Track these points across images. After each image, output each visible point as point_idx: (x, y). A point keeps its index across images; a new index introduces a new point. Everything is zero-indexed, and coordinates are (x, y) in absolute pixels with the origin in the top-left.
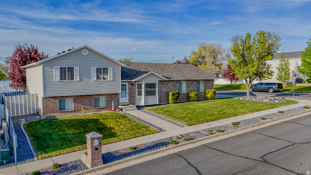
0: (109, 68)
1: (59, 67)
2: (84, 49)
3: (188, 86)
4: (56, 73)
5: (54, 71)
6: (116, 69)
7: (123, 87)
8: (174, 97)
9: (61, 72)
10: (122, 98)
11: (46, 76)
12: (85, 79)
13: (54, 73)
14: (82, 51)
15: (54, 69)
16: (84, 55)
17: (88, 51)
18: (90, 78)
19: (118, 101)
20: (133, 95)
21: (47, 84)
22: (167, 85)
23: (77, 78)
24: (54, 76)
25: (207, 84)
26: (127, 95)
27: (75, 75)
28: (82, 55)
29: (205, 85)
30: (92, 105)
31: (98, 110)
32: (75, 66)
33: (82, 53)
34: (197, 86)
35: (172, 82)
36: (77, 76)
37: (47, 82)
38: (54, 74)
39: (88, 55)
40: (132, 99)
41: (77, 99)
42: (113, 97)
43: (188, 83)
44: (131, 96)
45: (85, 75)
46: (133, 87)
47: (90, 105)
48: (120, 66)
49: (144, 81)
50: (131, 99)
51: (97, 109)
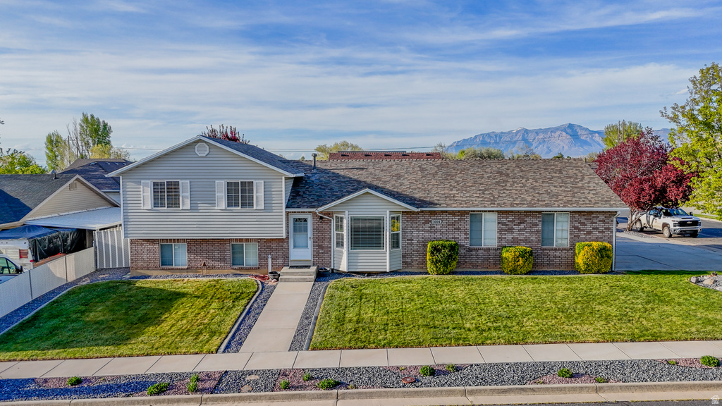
0: (255, 182)
1: (150, 183)
2: (199, 144)
3: (504, 229)
4: (145, 194)
5: (142, 189)
6: (273, 183)
7: (300, 224)
8: (439, 256)
9: (155, 192)
10: (296, 250)
11: (128, 199)
12: (201, 206)
13: (142, 193)
14: (196, 147)
15: (141, 187)
16: (200, 155)
17: (208, 147)
18: (213, 204)
19: (286, 256)
20: (326, 244)
21: (129, 214)
22: (427, 222)
23: (185, 203)
24: (142, 199)
25: (584, 224)
26: (310, 243)
27: (181, 198)
28: (196, 156)
29: (576, 228)
30: (224, 261)
31: (238, 272)
32: (181, 179)
33: (196, 152)
34: (540, 228)
35: (444, 216)
36: (186, 200)
37: (130, 211)
38: (142, 196)
39: (208, 156)
40: (322, 253)
41: (195, 245)
42: (274, 245)
43: (504, 220)
44: (320, 247)
45: (203, 196)
46: (325, 226)
47: (220, 260)
48: (283, 178)
49: (347, 212)
50: (318, 253)
51: (236, 269)
